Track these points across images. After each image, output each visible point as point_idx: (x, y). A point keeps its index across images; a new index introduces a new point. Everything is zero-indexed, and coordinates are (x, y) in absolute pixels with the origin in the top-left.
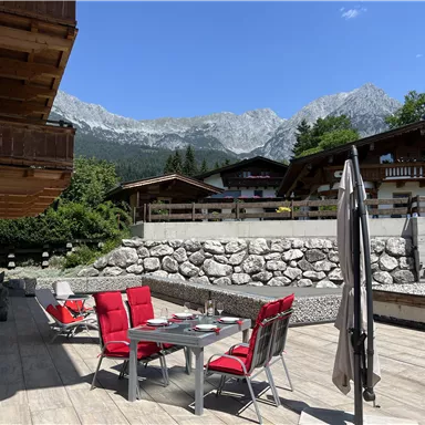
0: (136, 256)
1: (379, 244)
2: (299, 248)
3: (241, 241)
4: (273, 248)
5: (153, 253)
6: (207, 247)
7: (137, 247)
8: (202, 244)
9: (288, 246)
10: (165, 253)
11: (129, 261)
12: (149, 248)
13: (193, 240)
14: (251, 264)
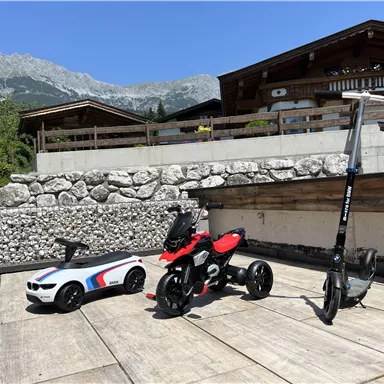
0: (27, 193)
1: (314, 163)
2: (219, 174)
3: (150, 170)
4: (189, 176)
5: (47, 189)
6: (111, 178)
7: (28, 183)
8: (106, 175)
9: (207, 173)
10: (60, 188)
11: (17, 199)
12: (42, 183)
13: (95, 171)
14: (164, 196)
